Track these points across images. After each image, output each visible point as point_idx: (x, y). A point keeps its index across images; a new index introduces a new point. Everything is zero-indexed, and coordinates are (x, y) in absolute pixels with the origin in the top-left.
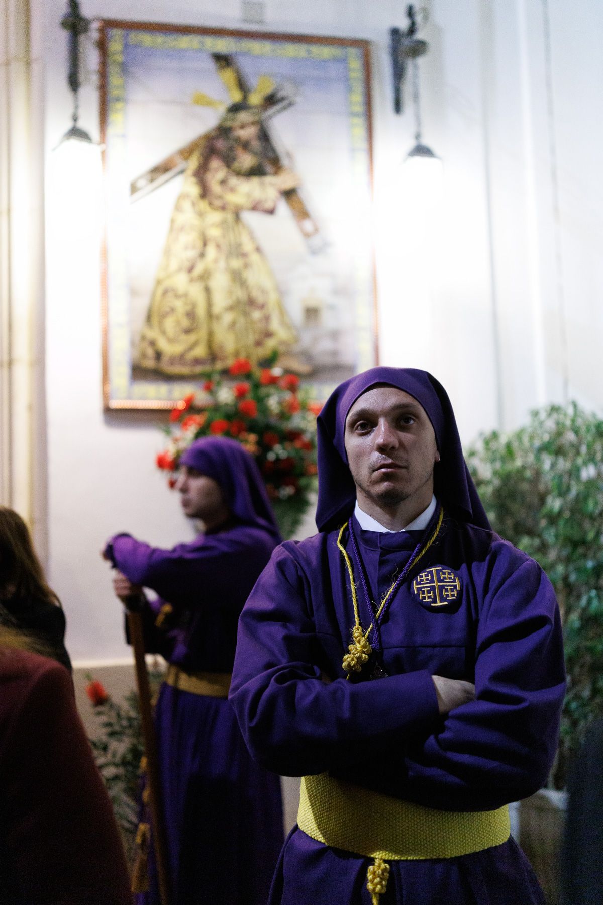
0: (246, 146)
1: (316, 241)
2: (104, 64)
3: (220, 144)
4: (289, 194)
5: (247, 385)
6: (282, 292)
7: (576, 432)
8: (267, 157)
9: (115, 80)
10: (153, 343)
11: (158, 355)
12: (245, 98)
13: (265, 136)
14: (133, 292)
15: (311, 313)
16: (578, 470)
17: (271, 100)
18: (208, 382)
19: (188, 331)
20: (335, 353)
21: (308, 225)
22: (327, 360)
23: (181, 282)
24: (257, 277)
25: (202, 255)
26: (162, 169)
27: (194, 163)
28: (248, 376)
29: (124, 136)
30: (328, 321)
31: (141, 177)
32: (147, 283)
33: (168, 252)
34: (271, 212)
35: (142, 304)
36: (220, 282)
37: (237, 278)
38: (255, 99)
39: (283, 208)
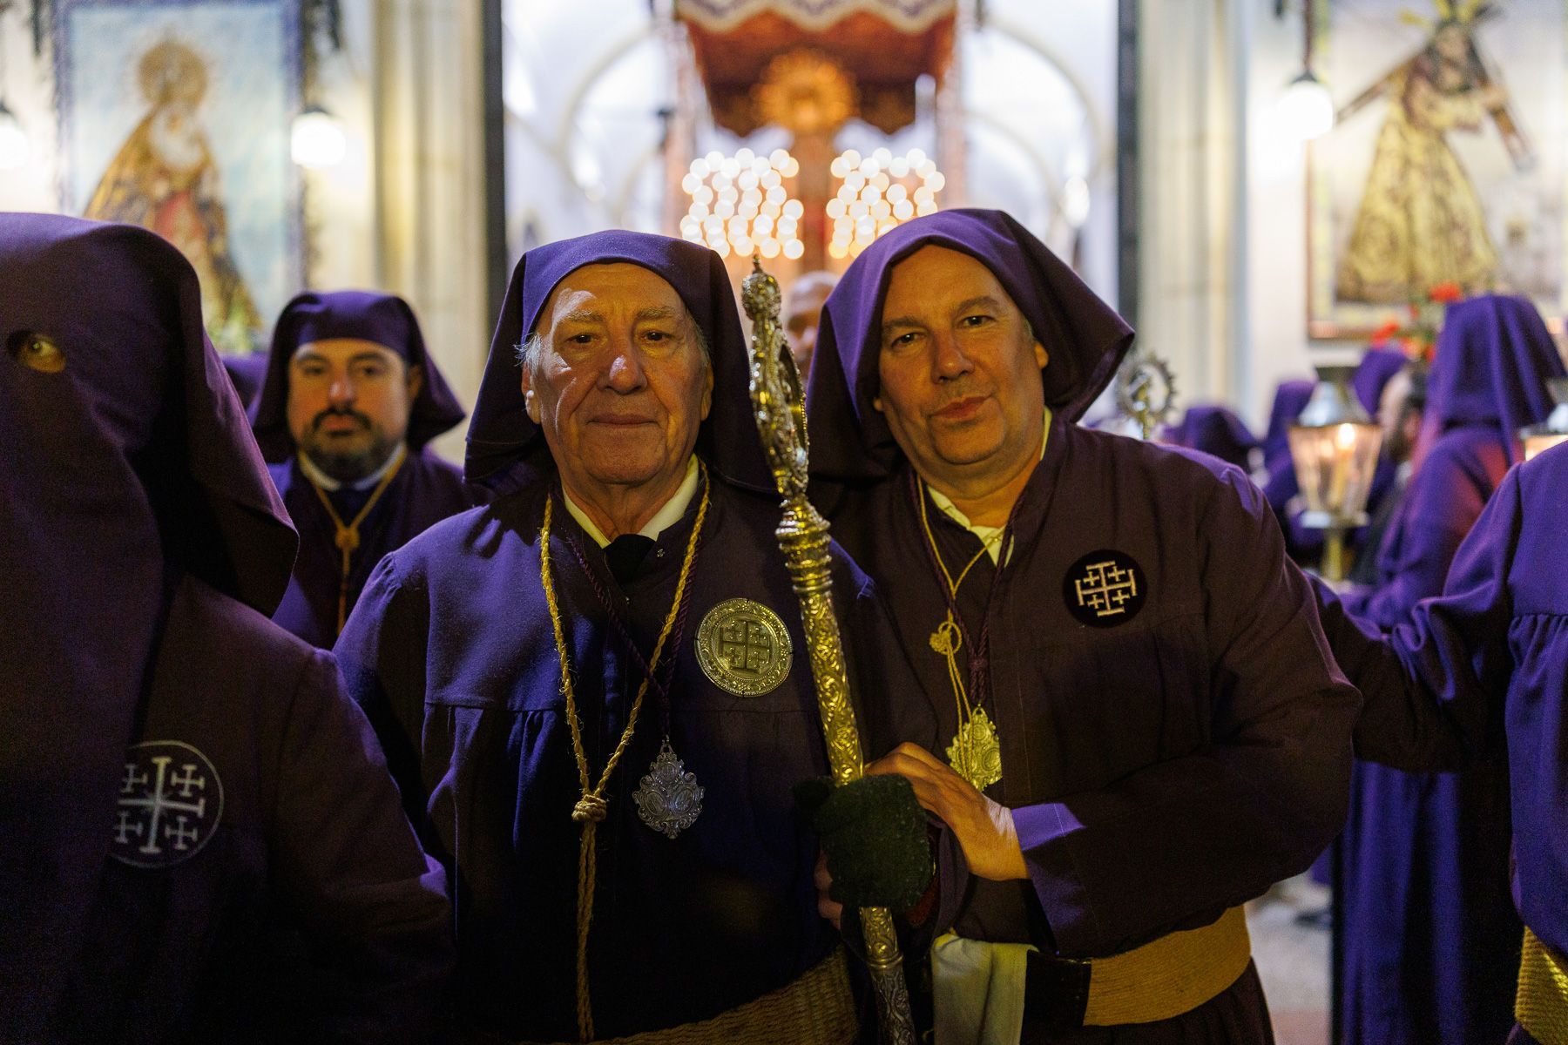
0: (1452, 64)
3: (1427, 65)
4: (1499, 113)
6: (1484, 212)
13: (1472, 52)
14: (1336, 217)
15: (1515, 235)
17: (1481, 13)
21: (1515, 142)
23: (1384, 208)
24: (1461, 200)
26: (1368, 95)
27: (1398, 86)
30: (1532, 241)
32: (1350, 209)
33: (1371, 178)
34: (1476, 130)
35: (1345, 231)
36: (1423, 209)
37: (1440, 201)
38: (1464, 12)
39: (1490, 128)
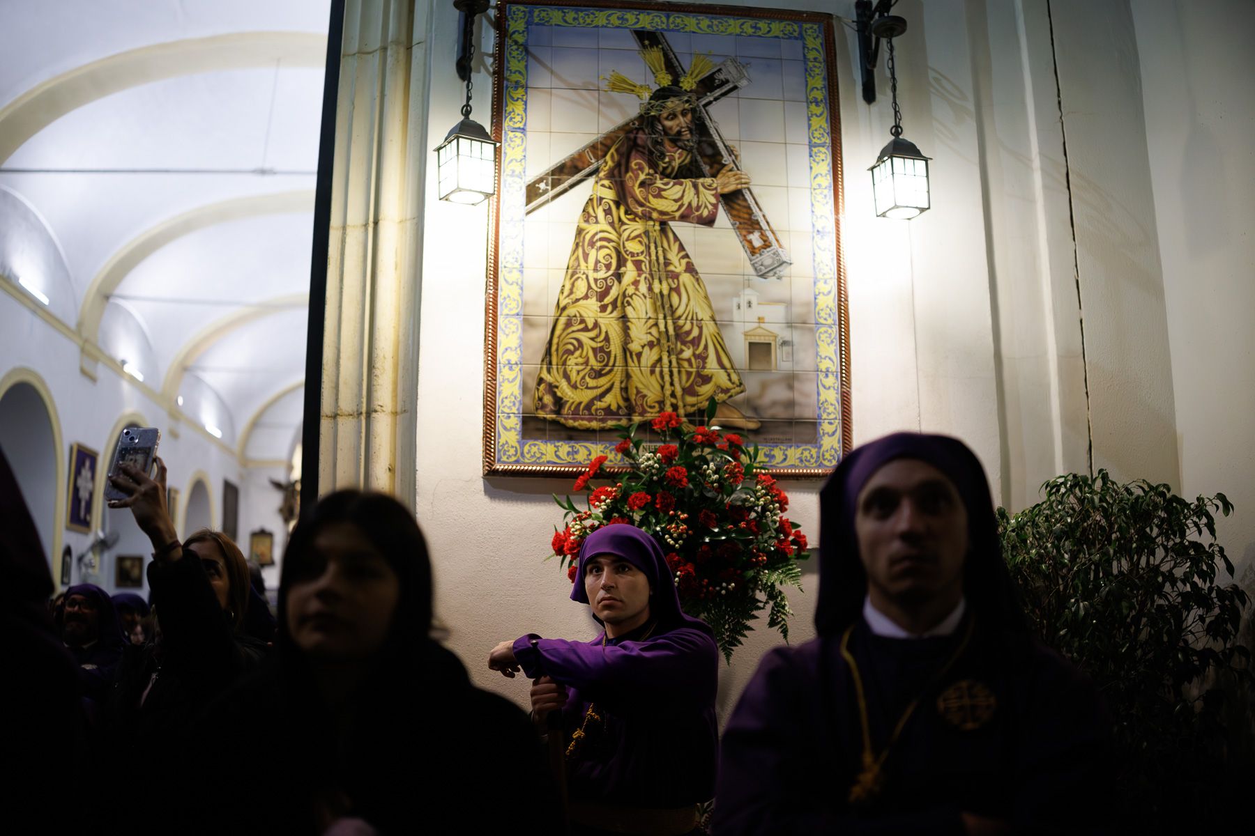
0: (676, 139)
1: (767, 258)
2: (501, 45)
3: (643, 138)
4: (733, 200)
5: (675, 445)
7: (1106, 514)
8: (703, 155)
9: (514, 64)
10: (552, 388)
11: (559, 403)
12: (676, 82)
13: (700, 127)
14: (528, 322)
15: (760, 350)
16: (1109, 562)
17: (708, 84)
18: (624, 440)
19: (598, 374)
20: (791, 404)
21: (756, 239)
22: (781, 413)
23: (590, 309)
24: (690, 304)
25: (619, 276)
26: (569, 170)
27: (608, 162)
28: (677, 433)
29: (523, 130)
30: (781, 361)
31: (541, 180)
34: (709, 222)
35: (539, 338)
36: (640, 309)
37: (663, 304)
38: (688, 83)
